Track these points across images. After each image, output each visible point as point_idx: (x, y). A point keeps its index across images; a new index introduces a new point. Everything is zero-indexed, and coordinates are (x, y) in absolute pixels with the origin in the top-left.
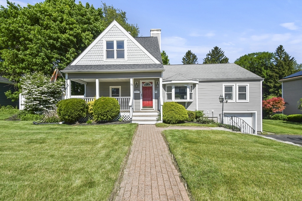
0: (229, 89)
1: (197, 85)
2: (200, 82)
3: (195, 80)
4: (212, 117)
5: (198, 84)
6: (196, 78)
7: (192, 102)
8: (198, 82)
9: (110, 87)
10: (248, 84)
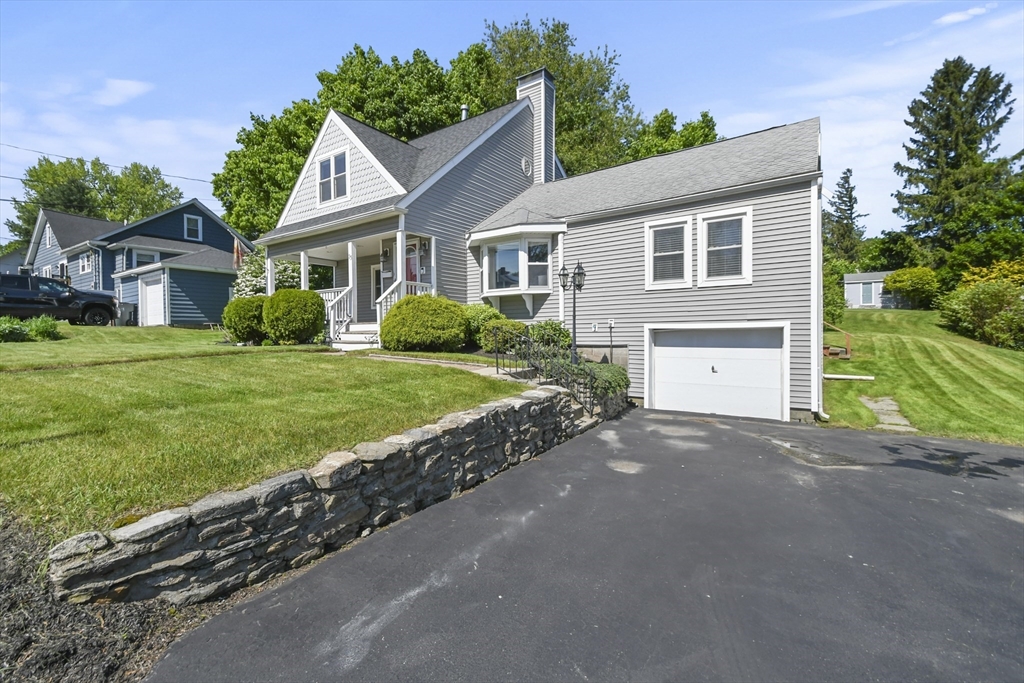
0: (670, 239)
1: (560, 236)
2: (570, 225)
3: (555, 220)
4: (609, 343)
5: (564, 233)
6: (559, 215)
7: (548, 295)
8: (564, 228)
9: (372, 267)
10: (749, 210)
